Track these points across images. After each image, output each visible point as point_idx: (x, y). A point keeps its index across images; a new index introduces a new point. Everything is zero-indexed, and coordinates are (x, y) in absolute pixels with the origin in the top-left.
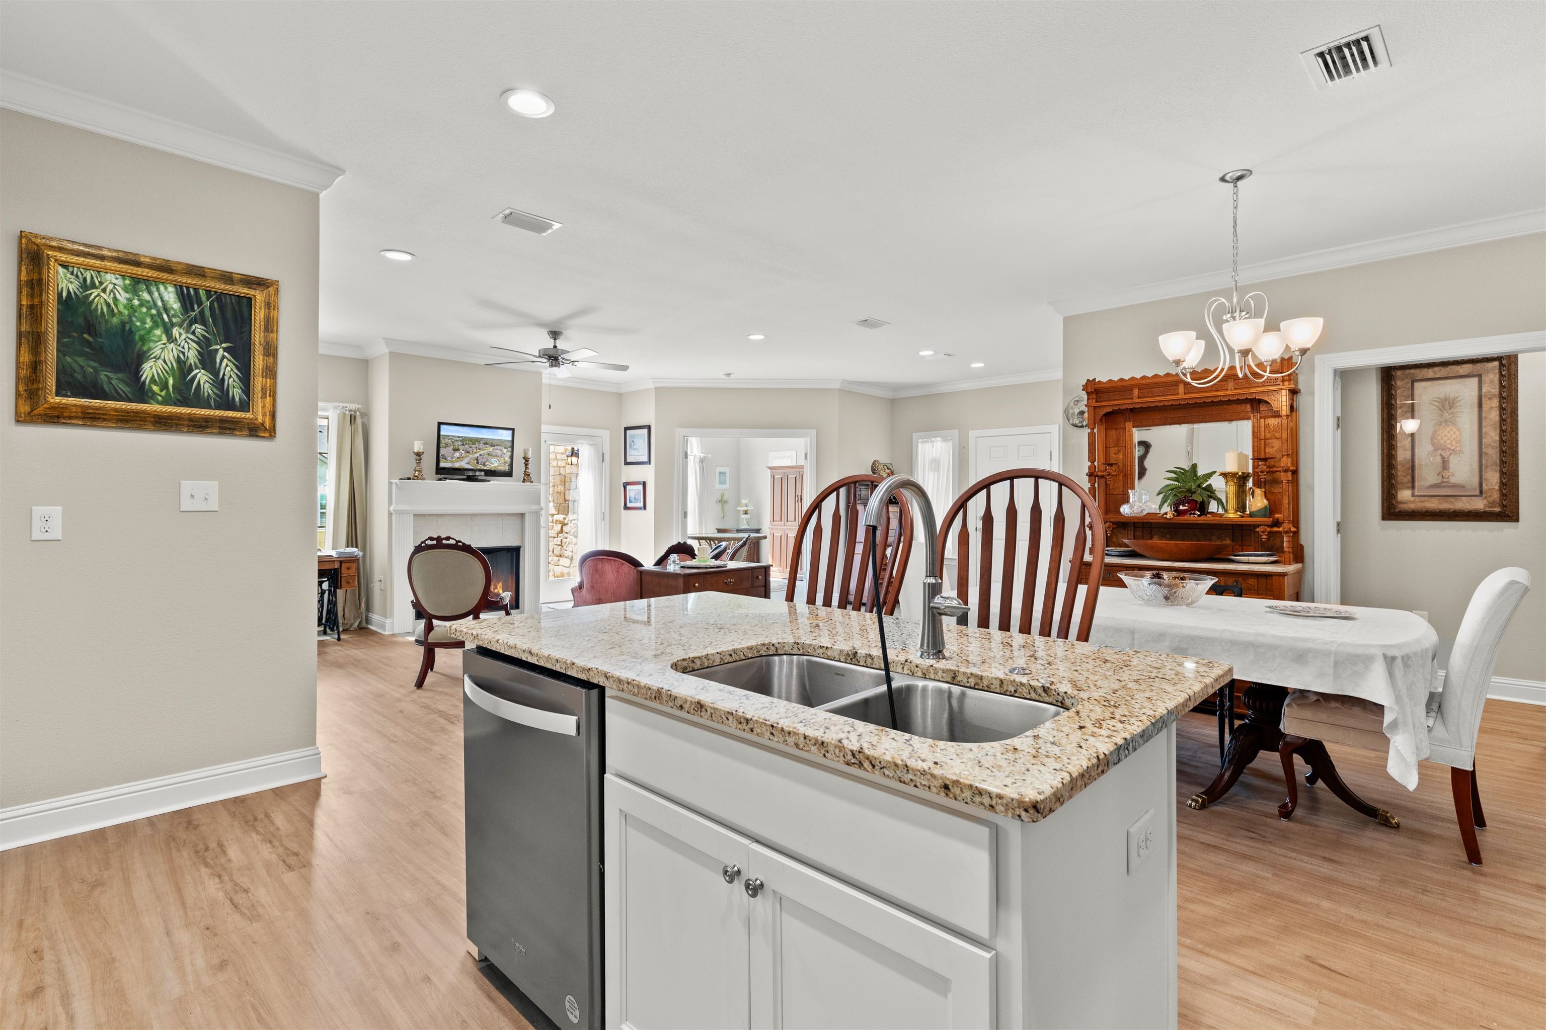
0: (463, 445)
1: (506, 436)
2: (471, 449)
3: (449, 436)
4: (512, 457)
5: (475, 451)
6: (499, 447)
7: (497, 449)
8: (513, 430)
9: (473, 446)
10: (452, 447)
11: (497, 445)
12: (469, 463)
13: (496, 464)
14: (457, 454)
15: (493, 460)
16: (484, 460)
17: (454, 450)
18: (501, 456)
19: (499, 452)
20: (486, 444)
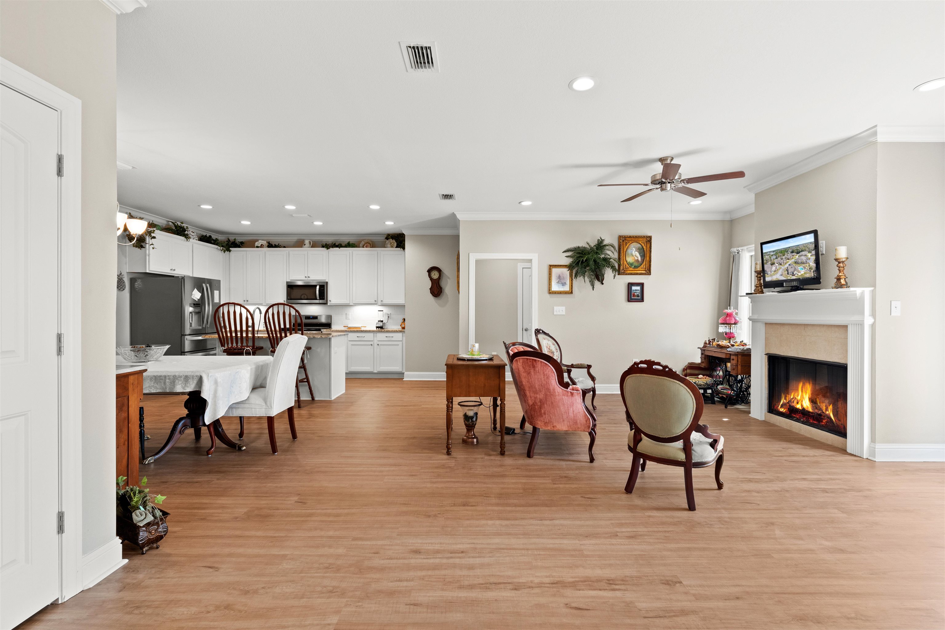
0: (776, 258)
1: (810, 238)
2: (782, 261)
3: (767, 252)
4: (817, 261)
5: (785, 261)
6: (803, 253)
7: (801, 256)
8: (815, 232)
9: (784, 257)
10: (770, 262)
11: (802, 251)
12: (782, 275)
13: (802, 273)
14: (774, 268)
15: (800, 268)
16: (792, 270)
17: (771, 265)
18: (807, 263)
19: (804, 258)
20: (792, 252)
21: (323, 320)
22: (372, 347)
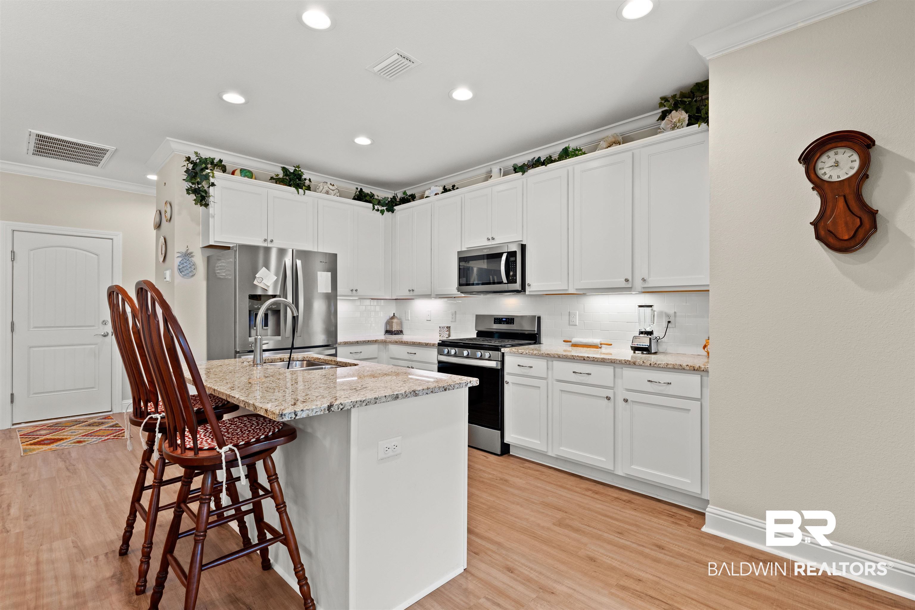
21: (527, 327)
22: (610, 404)
